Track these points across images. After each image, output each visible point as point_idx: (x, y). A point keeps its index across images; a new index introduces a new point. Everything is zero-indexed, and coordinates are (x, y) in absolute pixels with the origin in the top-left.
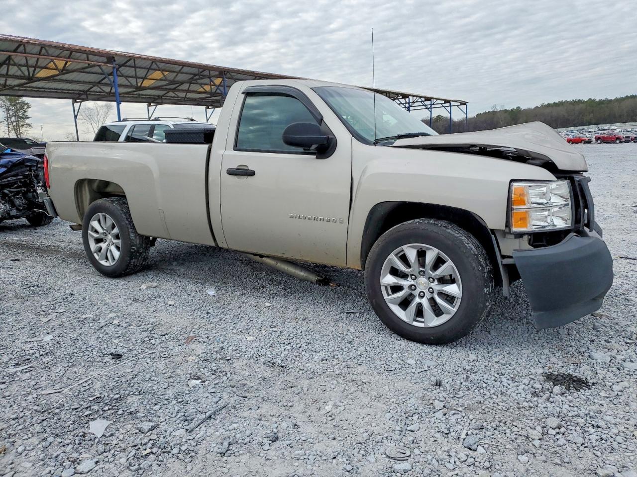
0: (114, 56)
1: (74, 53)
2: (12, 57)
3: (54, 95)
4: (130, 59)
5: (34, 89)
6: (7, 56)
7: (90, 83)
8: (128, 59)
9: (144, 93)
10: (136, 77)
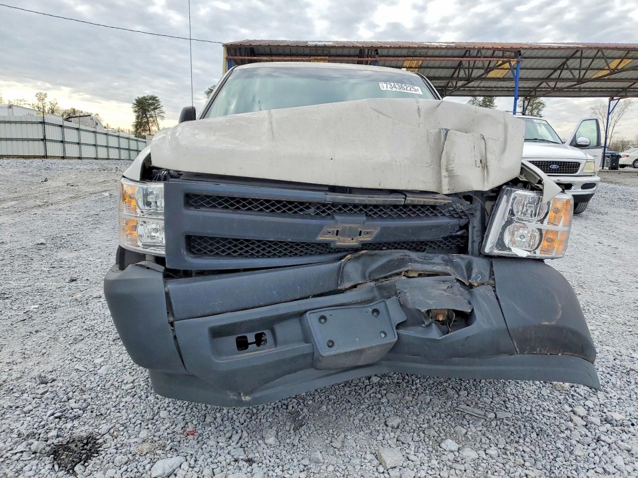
0: (520, 49)
1: (496, 51)
2: (463, 62)
3: (506, 93)
4: (577, 51)
5: (488, 89)
6: (459, 62)
7: (538, 79)
8: (575, 50)
9: (587, 86)
10: (580, 69)
